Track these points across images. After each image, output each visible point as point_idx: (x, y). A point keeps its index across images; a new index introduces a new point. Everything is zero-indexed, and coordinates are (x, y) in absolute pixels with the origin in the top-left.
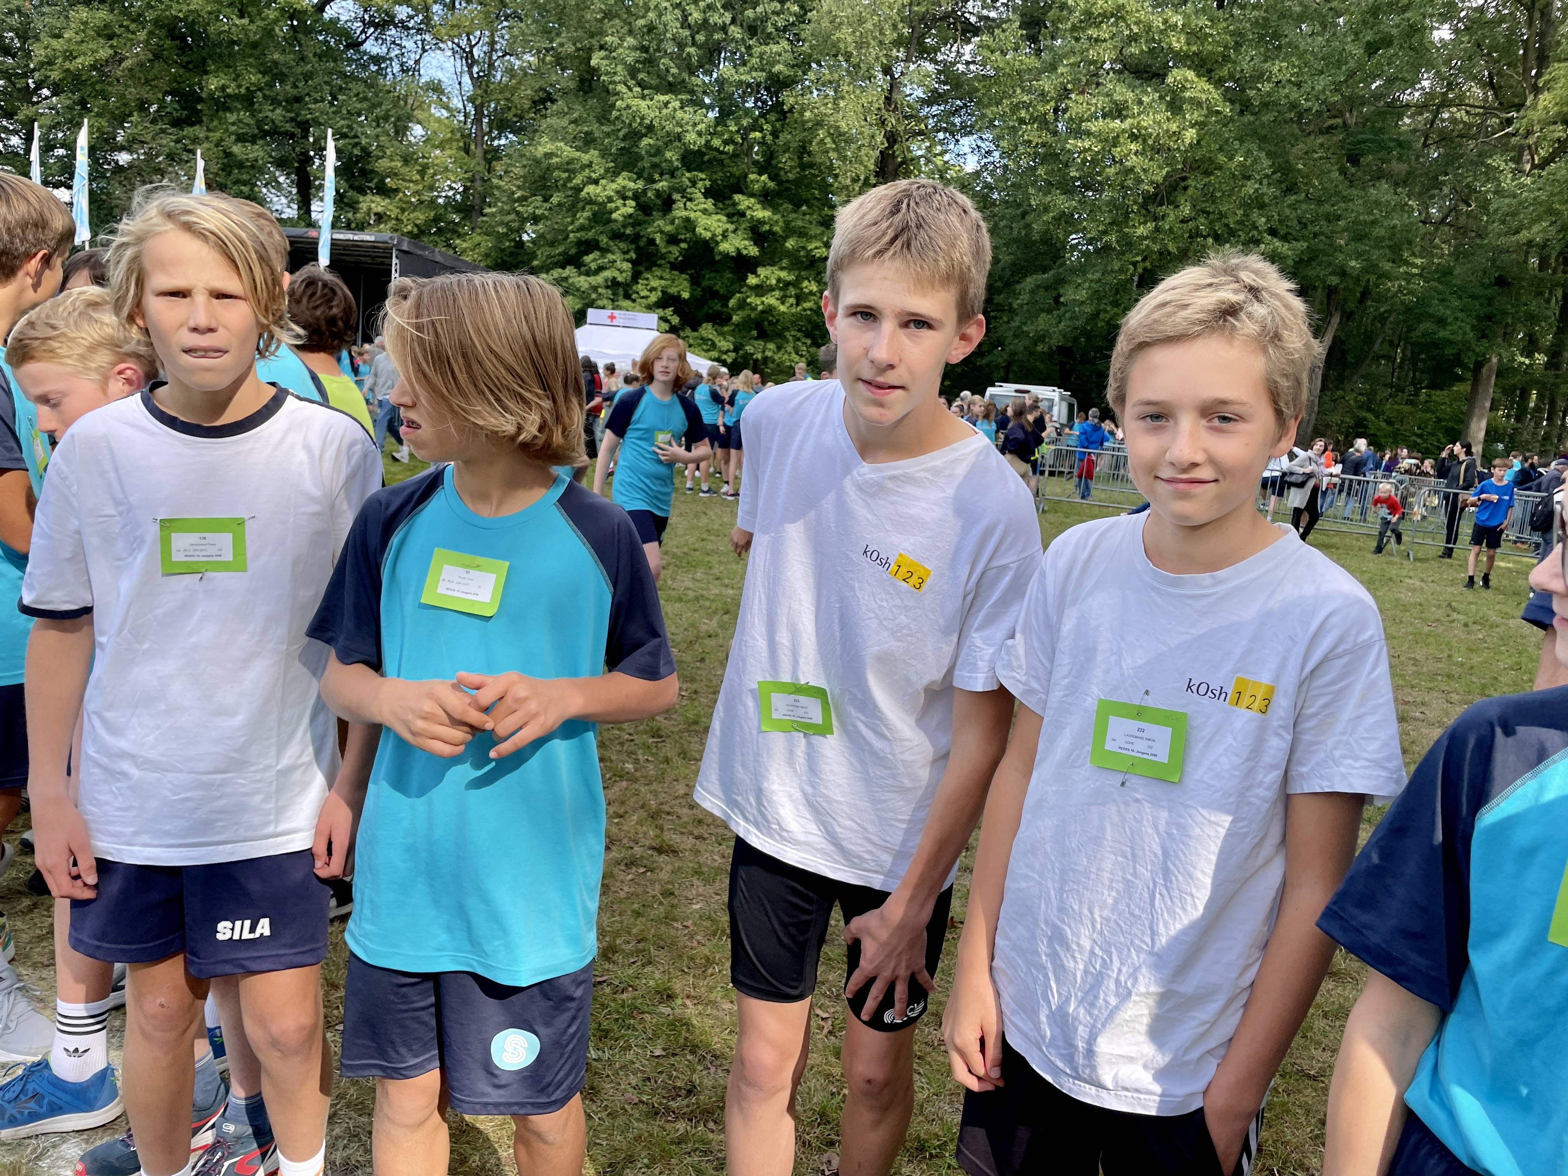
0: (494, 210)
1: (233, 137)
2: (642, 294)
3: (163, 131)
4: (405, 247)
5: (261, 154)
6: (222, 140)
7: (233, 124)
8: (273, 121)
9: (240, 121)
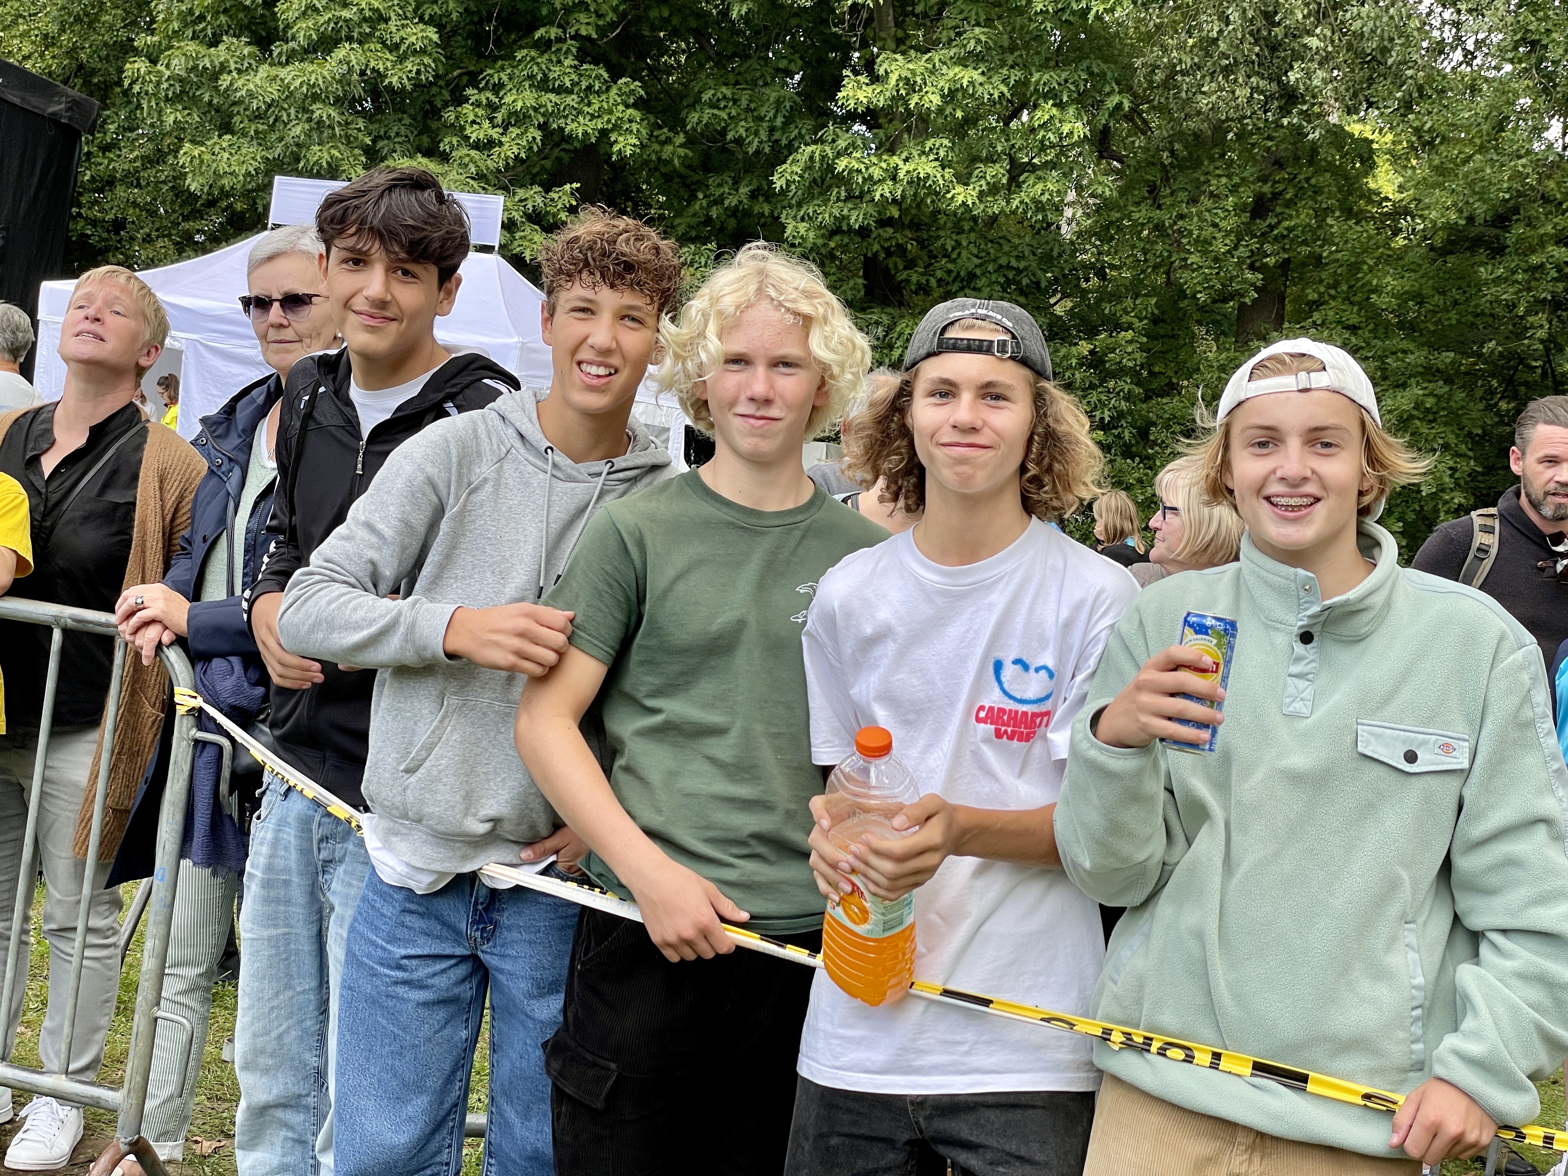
2: (475, 134)
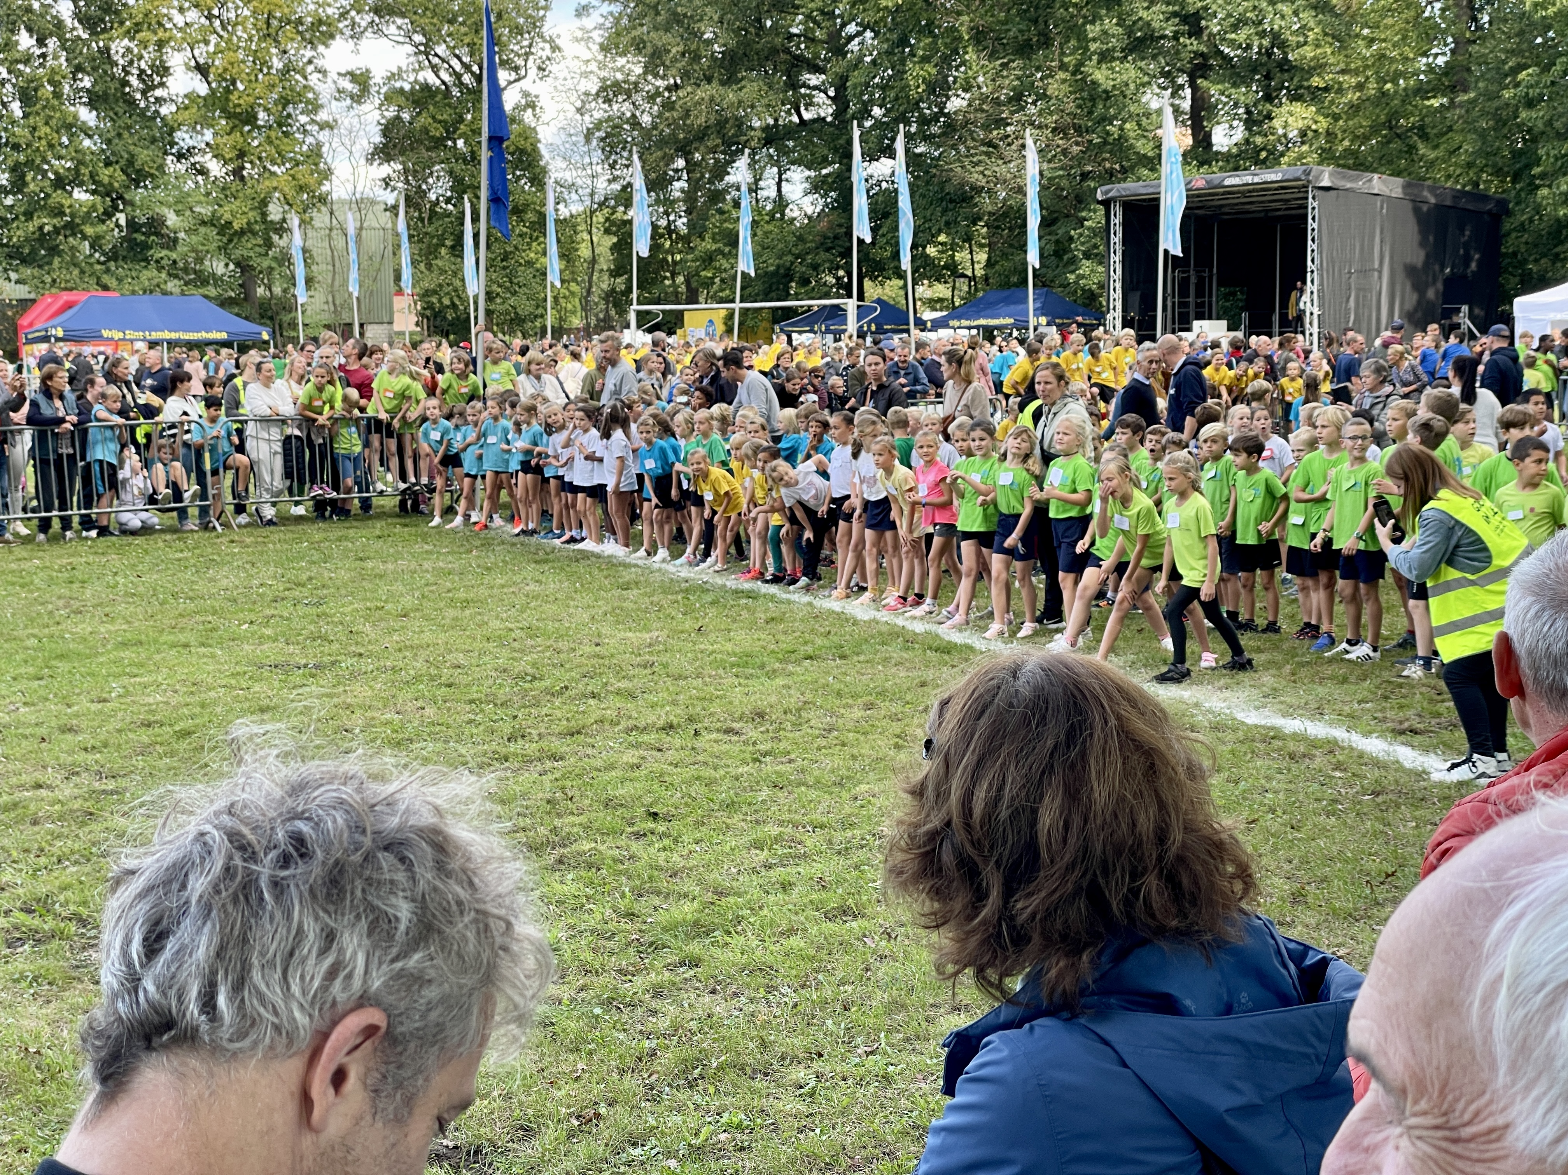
0: (1472, 95)
1: (1095, 58)
3: (1004, 66)
4: (1326, 183)
5: (1133, 74)
6: (1081, 64)
7: (1094, 40)
8: (1148, 24)
9: (1105, 33)
